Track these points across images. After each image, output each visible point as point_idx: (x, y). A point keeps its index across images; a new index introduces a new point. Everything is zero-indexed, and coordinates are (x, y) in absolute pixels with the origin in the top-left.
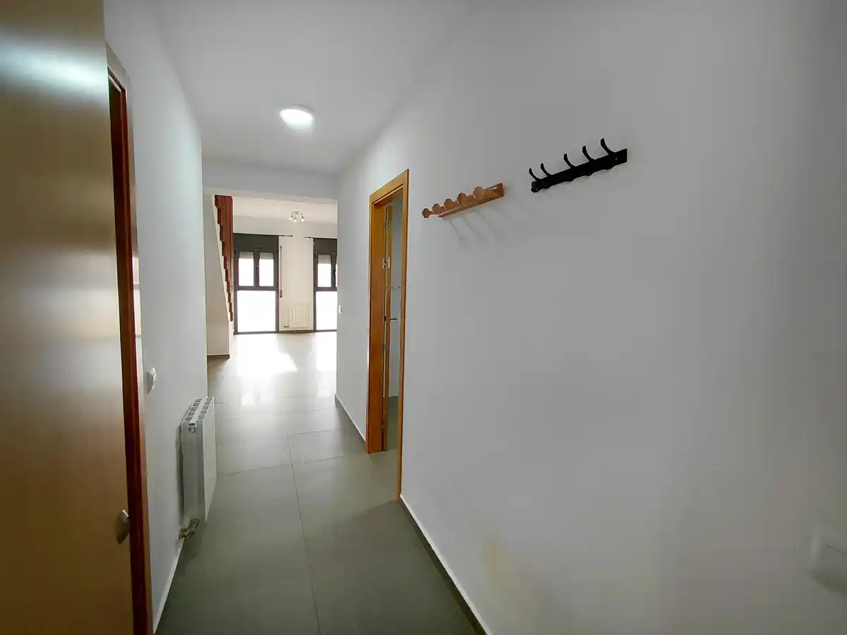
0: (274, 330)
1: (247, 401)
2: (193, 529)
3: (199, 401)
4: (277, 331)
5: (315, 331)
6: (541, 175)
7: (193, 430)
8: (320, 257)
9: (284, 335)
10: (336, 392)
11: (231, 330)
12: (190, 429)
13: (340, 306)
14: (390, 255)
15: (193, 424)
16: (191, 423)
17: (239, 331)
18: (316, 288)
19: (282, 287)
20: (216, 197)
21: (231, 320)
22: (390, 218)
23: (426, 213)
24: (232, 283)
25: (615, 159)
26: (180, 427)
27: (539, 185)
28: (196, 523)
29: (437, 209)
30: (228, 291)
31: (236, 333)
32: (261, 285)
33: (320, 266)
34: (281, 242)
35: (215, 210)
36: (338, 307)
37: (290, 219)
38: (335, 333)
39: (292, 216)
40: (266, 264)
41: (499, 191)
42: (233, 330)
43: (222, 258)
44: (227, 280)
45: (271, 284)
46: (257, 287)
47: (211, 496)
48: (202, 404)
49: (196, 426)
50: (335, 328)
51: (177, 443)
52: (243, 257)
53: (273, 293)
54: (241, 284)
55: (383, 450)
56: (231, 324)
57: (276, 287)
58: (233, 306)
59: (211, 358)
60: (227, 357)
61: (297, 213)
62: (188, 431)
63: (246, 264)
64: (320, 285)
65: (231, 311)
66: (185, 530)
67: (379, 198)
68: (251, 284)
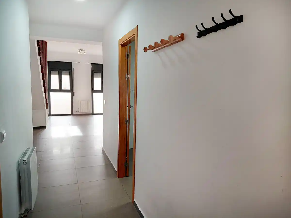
0: (70, 113)
1: (56, 151)
2: (26, 214)
3: (28, 149)
4: (72, 114)
5: (93, 114)
6: (202, 29)
7: (25, 163)
8: (95, 74)
9: (75, 116)
10: (102, 146)
11: (47, 114)
12: (24, 163)
13: (104, 100)
14: (130, 73)
15: (25, 160)
16: (24, 159)
17: (52, 113)
18: (93, 91)
19: (75, 90)
20: (38, 41)
21: (47, 108)
22: (130, 53)
23: (145, 50)
24: (47, 88)
25: (238, 20)
26: (19, 162)
27: (201, 34)
28: (27, 210)
29: (151, 47)
30: (45, 92)
31: (50, 115)
32: (63, 89)
33: (95, 79)
34: (74, 65)
35: (37, 48)
36: (103, 101)
37: (78, 53)
38: (102, 115)
39: (79, 51)
40: (66, 78)
41: (182, 37)
42: (48, 114)
43: (41, 74)
44: (44, 86)
45: (68, 88)
46: (61, 90)
47: (36, 198)
48: (30, 151)
49: (27, 161)
50: (102, 112)
51: (17, 170)
52: (53, 74)
53: (69, 94)
54: (52, 88)
55: (126, 176)
56: (47, 110)
57: (71, 90)
58: (48, 100)
59: (34, 128)
60: (45, 128)
61: (82, 49)
62: (23, 164)
63: (54, 78)
64: (95, 89)
65: (46, 103)
66: (22, 214)
67: (123, 41)
68: (58, 88)
